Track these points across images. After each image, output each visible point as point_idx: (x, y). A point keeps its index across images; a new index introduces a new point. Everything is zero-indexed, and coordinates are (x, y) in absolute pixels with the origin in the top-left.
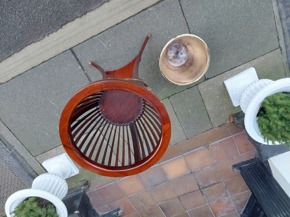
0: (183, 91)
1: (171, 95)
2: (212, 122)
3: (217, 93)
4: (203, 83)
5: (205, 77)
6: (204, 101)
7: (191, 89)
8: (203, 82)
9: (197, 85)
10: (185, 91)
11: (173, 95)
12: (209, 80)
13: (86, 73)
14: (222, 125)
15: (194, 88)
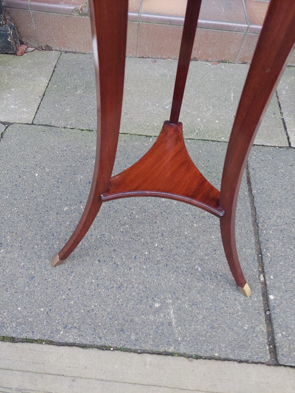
0: (65, 128)
1: (92, 133)
2: (56, 61)
3: (9, 95)
4: (18, 122)
5: (6, 128)
6: (42, 94)
7: (48, 123)
8: (16, 123)
9: (32, 124)
10: (63, 124)
11: (90, 131)
12: (3, 121)
13: (262, 276)
14: (43, 49)
15: (41, 121)
